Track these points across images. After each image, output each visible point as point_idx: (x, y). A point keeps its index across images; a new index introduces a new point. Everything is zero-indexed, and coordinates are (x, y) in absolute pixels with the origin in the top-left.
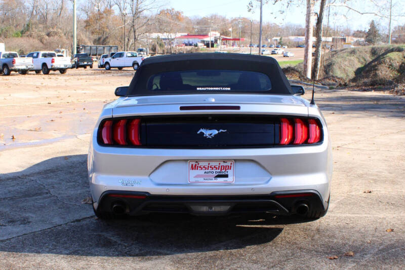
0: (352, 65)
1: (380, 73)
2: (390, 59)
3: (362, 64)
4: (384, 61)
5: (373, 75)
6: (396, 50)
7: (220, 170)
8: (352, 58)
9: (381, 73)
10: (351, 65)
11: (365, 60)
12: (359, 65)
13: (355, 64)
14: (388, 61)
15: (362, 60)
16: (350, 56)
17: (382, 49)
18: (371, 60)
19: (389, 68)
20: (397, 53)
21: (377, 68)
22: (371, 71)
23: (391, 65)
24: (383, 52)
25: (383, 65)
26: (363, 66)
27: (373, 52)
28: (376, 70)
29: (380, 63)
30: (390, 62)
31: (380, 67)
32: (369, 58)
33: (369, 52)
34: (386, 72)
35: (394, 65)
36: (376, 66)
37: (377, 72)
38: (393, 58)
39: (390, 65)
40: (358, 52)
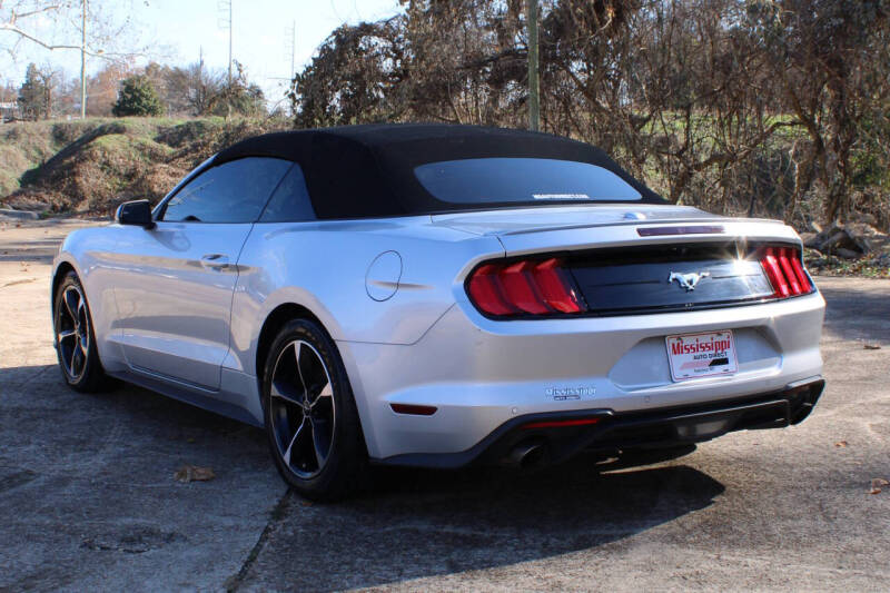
0: (13, 165)
1: (84, 182)
2: (104, 149)
3: (35, 162)
4: (91, 155)
5: (70, 186)
6: (110, 129)
7: (714, 352)
8: (12, 148)
9: (86, 180)
10: (11, 165)
11: (41, 153)
12: (29, 166)
13: (20, 163)
14: (100, 154)
15: (34, 153)
16: (7, 145)
17: (77, 129)
18: (54, 153)
19: (102, 169)
20: (117, 136)
21: (75, 170)
22: (64, 177)
23: (107, 163)
24: (79, 134)
25: (90, 163)
26: (37, 166)
27: (59, 134)
28: (74, 174)
29: (83, 160)
30: (104, 156)
31: (82, 168)
32: (51, 150)
33: (48, 136)
34: (98, 178)
35: (114, 162)
36: (72, 165)
37: (78, 180)
38: (110, 147)
39: (104, 163)
40: (23, 135)
